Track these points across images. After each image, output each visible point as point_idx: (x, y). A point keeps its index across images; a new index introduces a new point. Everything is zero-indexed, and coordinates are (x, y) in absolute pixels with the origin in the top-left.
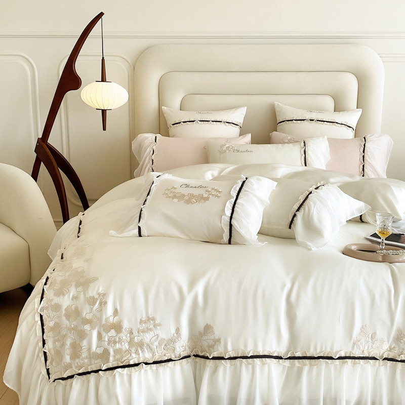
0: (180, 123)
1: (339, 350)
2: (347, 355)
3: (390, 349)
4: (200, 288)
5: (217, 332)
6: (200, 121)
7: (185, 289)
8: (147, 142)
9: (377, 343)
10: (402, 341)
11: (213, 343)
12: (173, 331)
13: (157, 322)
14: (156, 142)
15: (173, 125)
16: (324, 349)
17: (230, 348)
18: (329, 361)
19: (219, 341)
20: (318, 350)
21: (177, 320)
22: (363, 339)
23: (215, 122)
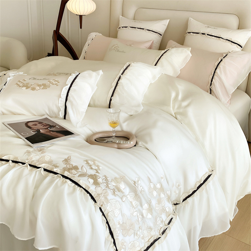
0: (121, 28)
23: (139, 29)
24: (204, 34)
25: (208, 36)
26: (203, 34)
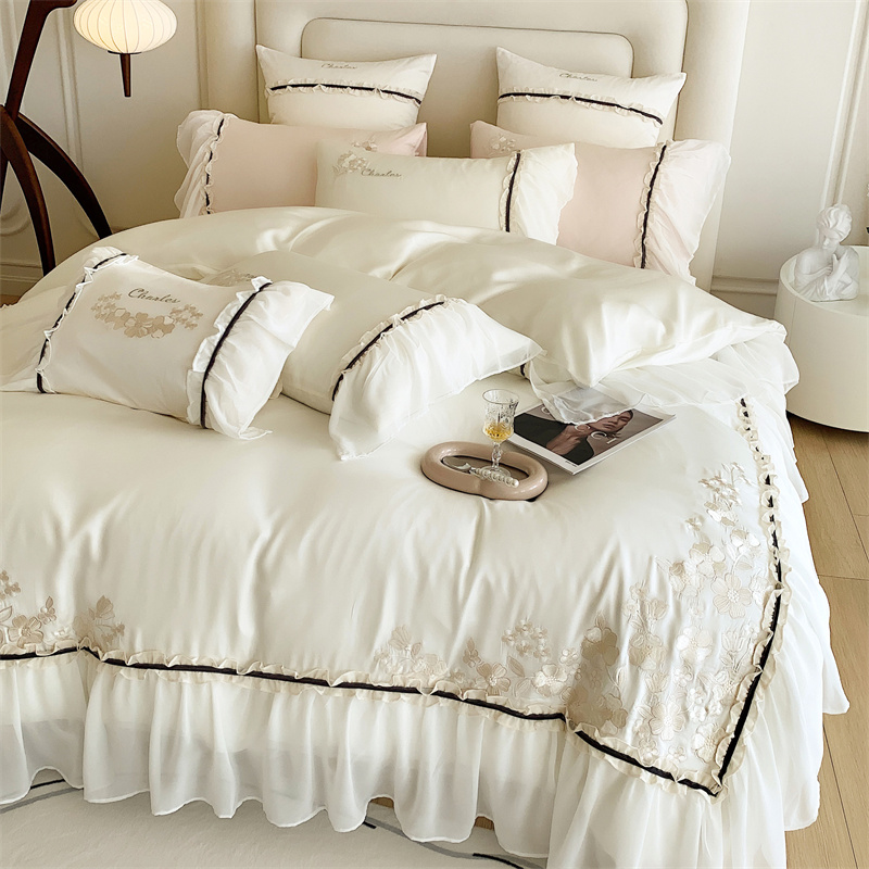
0: (285, 87)
1: (345, 668)
2: (361, 682)
3: (452, 677)
4: (95, 529)
5: (119, 614)
6: (327, 86)
7: (66, 525)
8: (201, 132)
9: (423, 664)
10: (473, 664)
11: (112, 633)
12: (41, 603)
13: (10, 584)
14: (219, 133)
15: (273, 89)
16: (316, 665)
17: (138, 646)
18: (321, 690)
19: (121, 629)
20: (305, 667)
21: (49, 584)
22: (394, 654)
23: (357, 91)
24: (568, 97)
25: (580, 102)
26: (562, 97)
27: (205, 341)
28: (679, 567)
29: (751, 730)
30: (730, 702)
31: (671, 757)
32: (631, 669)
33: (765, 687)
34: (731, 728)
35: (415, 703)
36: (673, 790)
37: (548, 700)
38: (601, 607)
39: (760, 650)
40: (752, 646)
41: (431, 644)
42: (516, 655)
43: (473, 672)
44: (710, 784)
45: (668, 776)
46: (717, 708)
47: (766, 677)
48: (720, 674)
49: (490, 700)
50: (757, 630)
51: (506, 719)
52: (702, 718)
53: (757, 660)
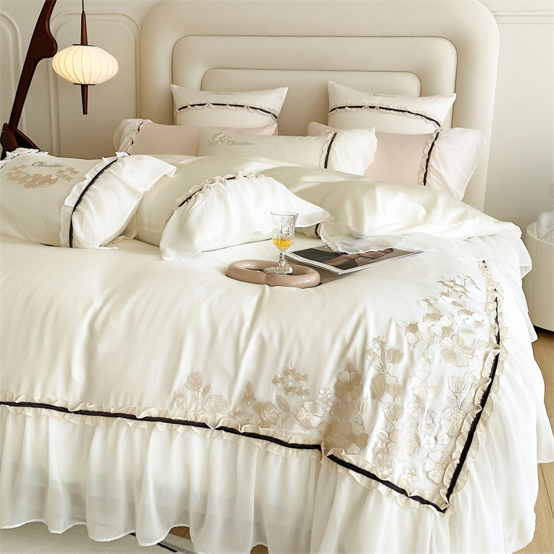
0: (186, 107)
1: (150, 404)
2: (161, 416)
3: (236, 414)
6: (213, 104)
8: (128, 129)
9: (212, 403)
10: (249, 403)
14: (139, 129)
15: (180, 109)
16: (128, 403)
18: (131, 422)
20: (120, 404)
22: (189, 394)
23: (233, 107)
24: (374, 107)
25: (381, 110)
26: (370, 107)
27: (76, 187)
28: (413, 328)
29: (474, 458)
30: (456, 434)
31: (405, 476)
32: (372, 402)
33: (485, 424)
34: (457, 456)
35: (204, 436)
36: (407, 505)
37: (308, 432)
38: (350, 354)
39: (480, 394)
40: (473, 390)
41: (218, 387)
42: (283, 394)
43: (250, 410)
44: (439, 502)
45: (403, 492)
46: (445, 440)
47: (486, 415)
48: (447, 411)
49: (262, 432)
50: (478, 377)
51: (275, 448)
52: (432, 446)
53: (478, 402)
